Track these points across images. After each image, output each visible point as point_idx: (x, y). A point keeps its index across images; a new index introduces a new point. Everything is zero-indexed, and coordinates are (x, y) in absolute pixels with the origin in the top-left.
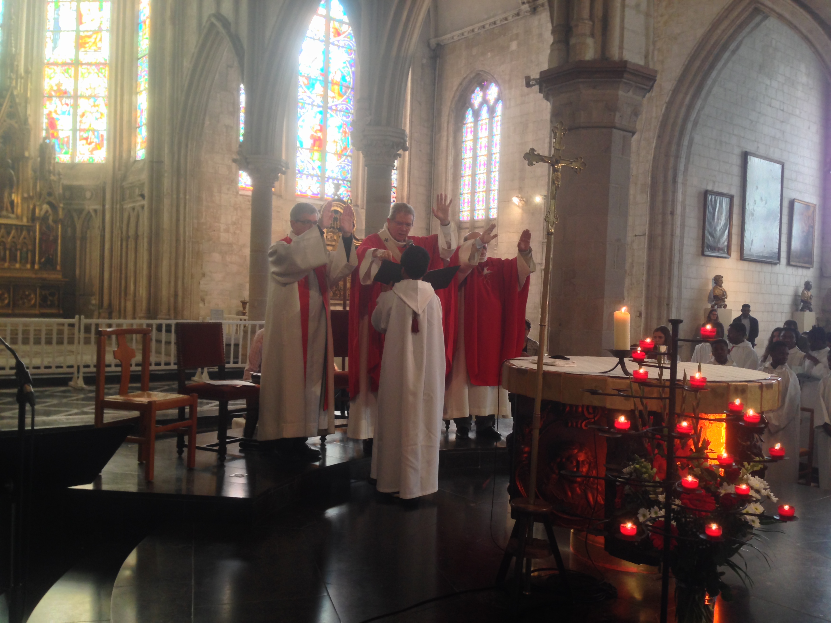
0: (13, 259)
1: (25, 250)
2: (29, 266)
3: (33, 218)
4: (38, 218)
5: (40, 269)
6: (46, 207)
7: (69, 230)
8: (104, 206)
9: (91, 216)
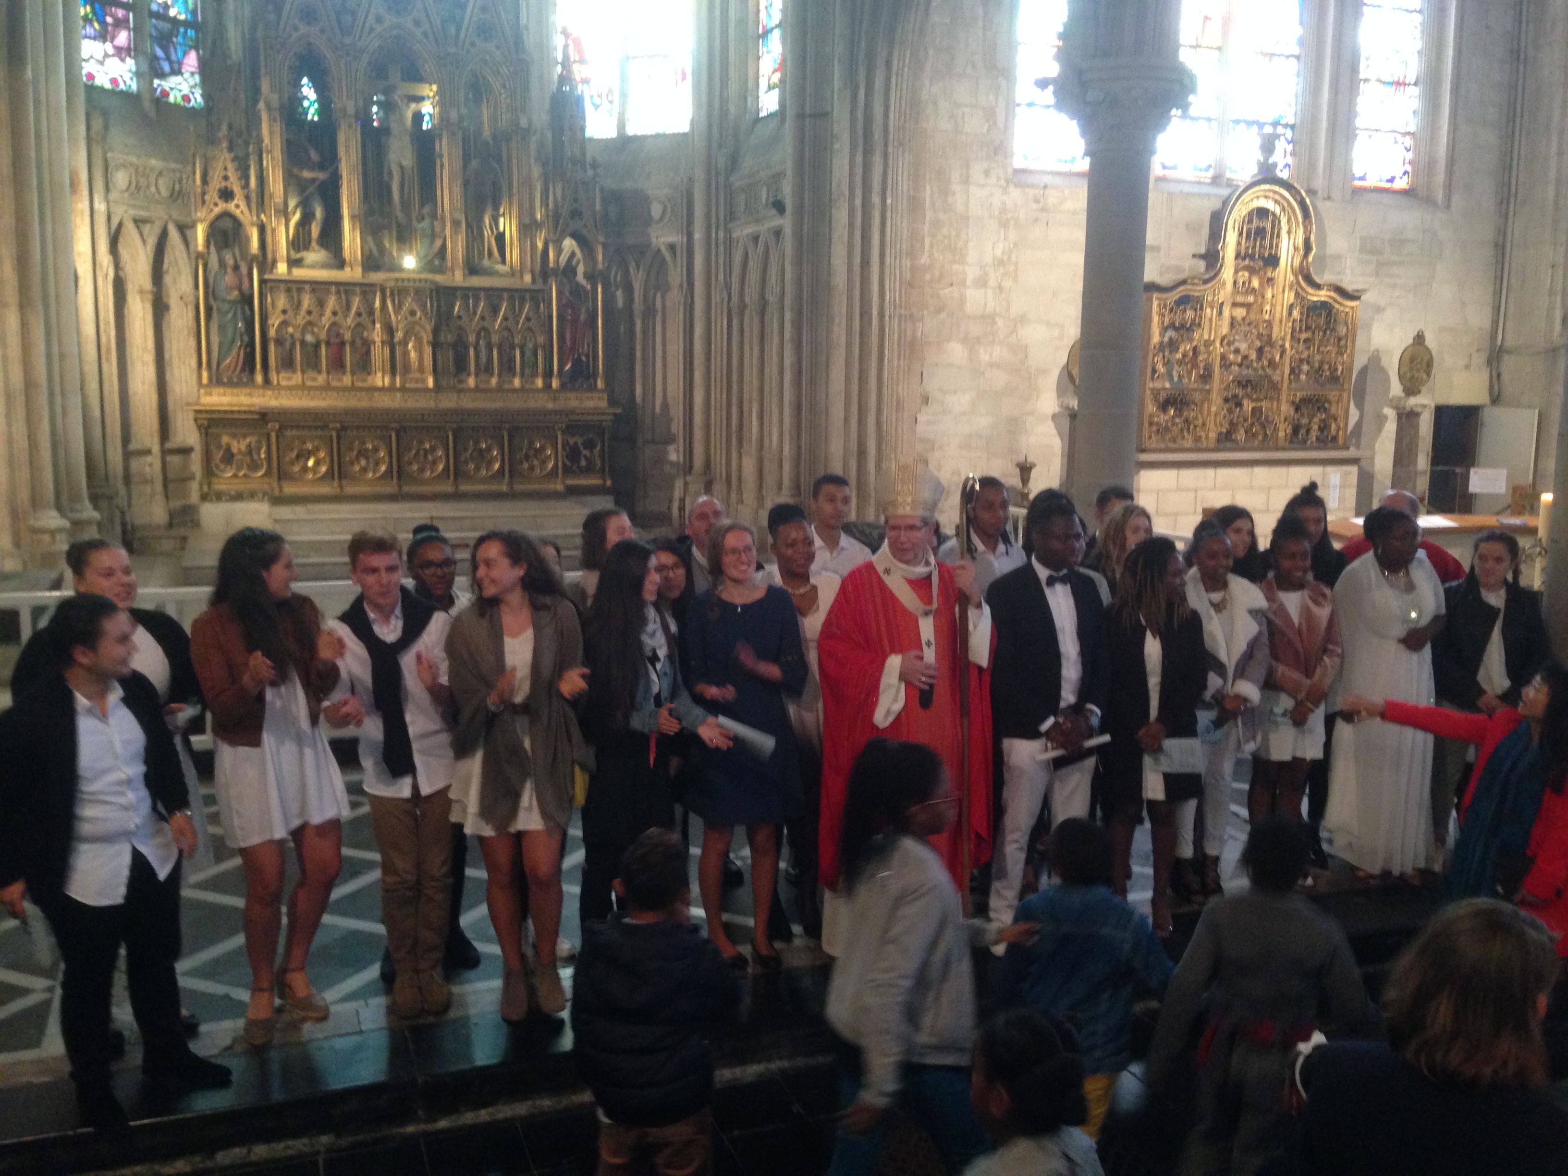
0: (508, 368)
1: (530, 345)
2: (539, 383)
3: (544, 273)
4: (555, 272)
5: (563, 386)
6: (569, 244)
7: (619, 294)
8: (690, 235)
9: (664, 260)
